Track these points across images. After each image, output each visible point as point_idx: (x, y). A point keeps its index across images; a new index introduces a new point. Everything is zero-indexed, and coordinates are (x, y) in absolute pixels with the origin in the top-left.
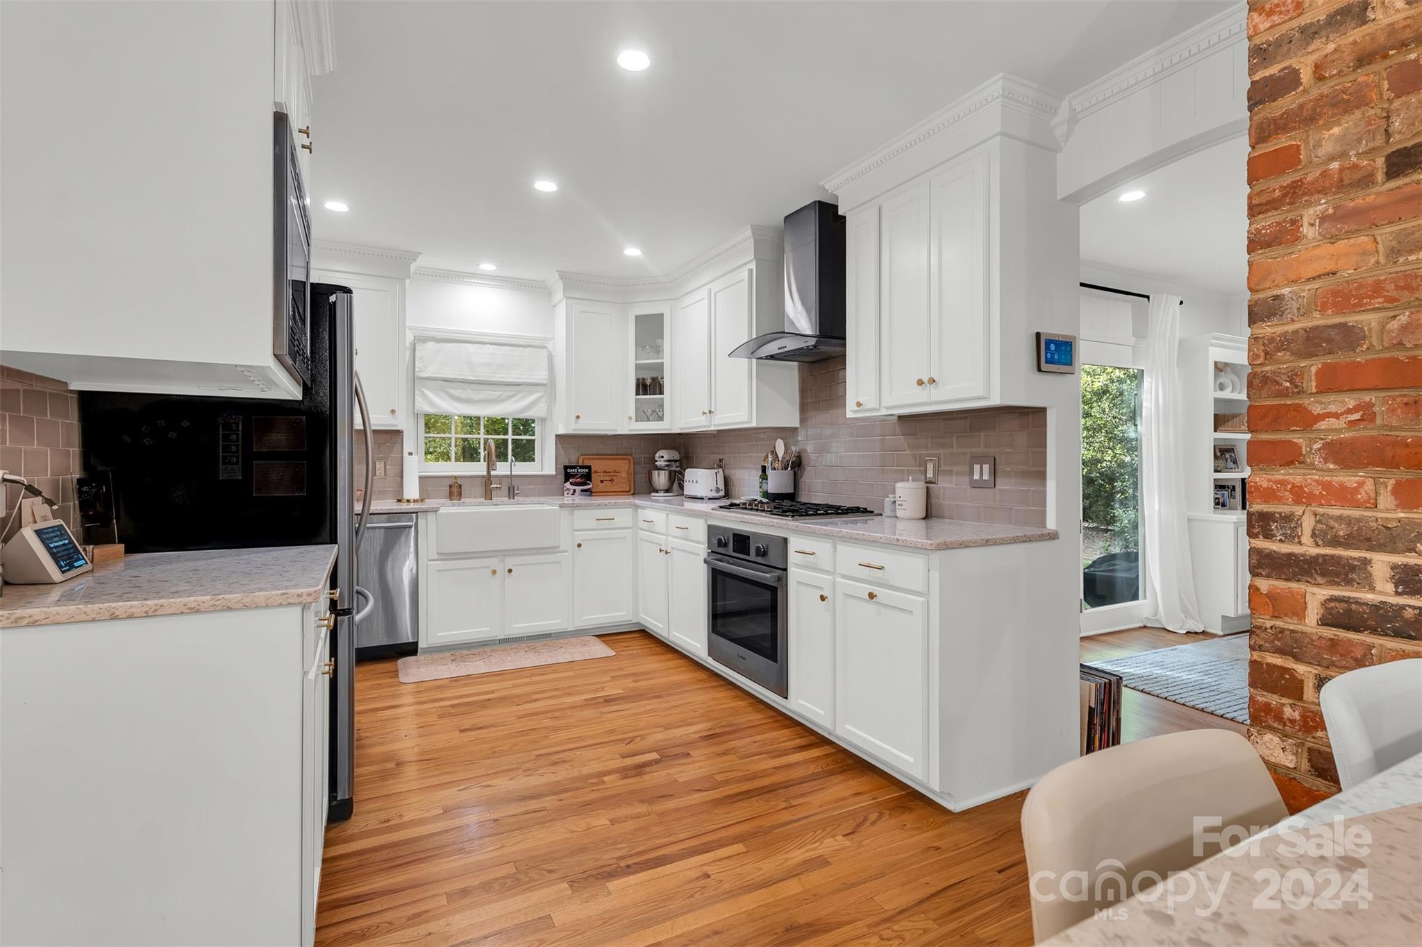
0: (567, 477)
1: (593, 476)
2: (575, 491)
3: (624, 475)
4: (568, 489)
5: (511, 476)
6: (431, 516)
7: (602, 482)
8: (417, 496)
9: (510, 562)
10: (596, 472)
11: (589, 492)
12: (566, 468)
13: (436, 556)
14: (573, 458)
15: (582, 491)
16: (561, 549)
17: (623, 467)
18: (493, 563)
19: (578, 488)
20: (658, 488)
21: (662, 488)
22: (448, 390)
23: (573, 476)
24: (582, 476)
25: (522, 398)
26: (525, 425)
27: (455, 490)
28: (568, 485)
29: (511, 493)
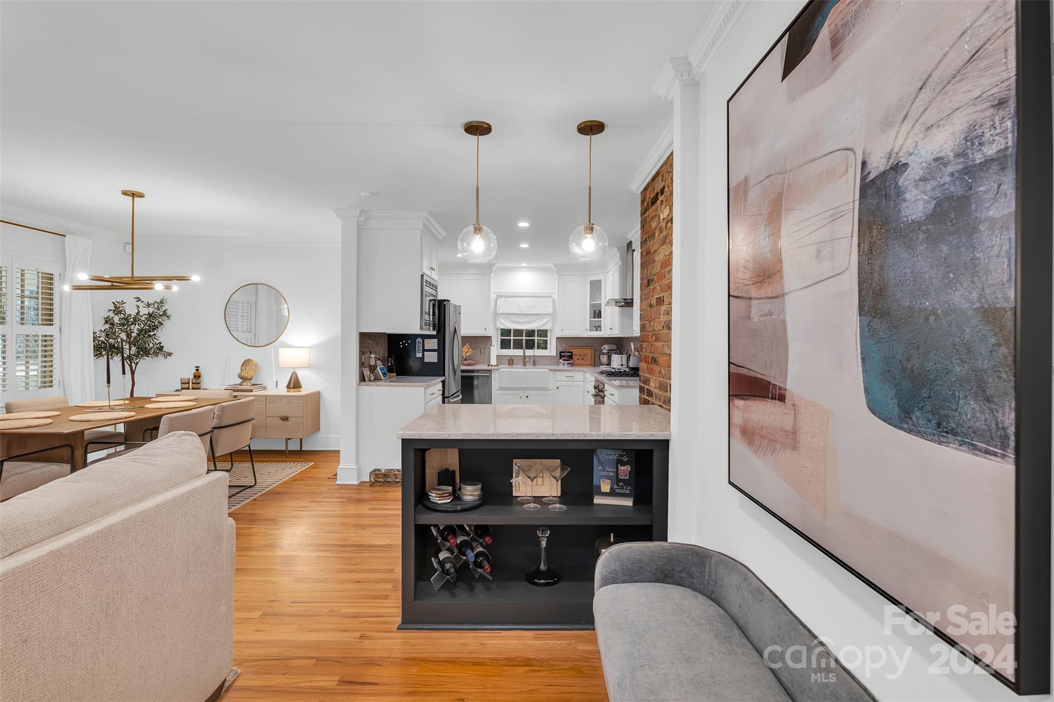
0: (561, 357)
1: (574, 357)
2: (564, 363)
3: (589, 356)
4: (561, 363)
5: (534, 356)
6: (497, 372)
7: (578, 359)
8: (495, 364)
9: (528, 393)
10: (575, 355)
11: (572, 365)
12: (561, 352)
13: (498, 388)
14: (564, 347)
15: (568, 363)
16: (550, 389)
17: (589, 352)
18: (520, 392)
19: (566, 362)
20: (603, 363)
21: (605, 363)
22: (511, 319)
23: (564, 356)
24: (568, 356)
25: (541, 320)
26: (543, 333)
27: (511, 362)
28: (561, 360)
29: (534, 364)
